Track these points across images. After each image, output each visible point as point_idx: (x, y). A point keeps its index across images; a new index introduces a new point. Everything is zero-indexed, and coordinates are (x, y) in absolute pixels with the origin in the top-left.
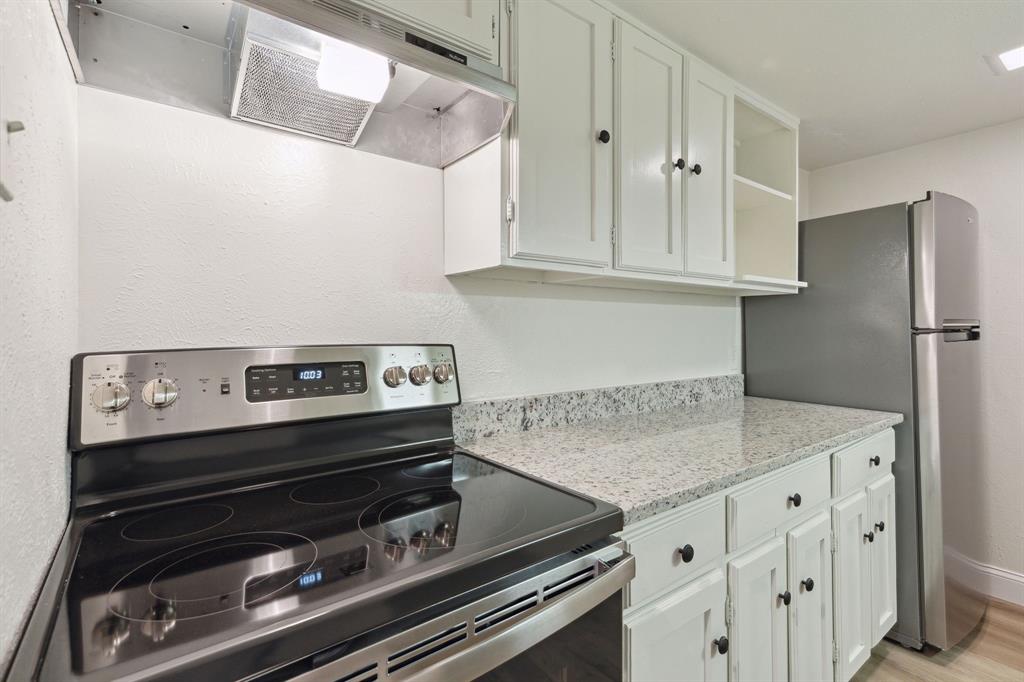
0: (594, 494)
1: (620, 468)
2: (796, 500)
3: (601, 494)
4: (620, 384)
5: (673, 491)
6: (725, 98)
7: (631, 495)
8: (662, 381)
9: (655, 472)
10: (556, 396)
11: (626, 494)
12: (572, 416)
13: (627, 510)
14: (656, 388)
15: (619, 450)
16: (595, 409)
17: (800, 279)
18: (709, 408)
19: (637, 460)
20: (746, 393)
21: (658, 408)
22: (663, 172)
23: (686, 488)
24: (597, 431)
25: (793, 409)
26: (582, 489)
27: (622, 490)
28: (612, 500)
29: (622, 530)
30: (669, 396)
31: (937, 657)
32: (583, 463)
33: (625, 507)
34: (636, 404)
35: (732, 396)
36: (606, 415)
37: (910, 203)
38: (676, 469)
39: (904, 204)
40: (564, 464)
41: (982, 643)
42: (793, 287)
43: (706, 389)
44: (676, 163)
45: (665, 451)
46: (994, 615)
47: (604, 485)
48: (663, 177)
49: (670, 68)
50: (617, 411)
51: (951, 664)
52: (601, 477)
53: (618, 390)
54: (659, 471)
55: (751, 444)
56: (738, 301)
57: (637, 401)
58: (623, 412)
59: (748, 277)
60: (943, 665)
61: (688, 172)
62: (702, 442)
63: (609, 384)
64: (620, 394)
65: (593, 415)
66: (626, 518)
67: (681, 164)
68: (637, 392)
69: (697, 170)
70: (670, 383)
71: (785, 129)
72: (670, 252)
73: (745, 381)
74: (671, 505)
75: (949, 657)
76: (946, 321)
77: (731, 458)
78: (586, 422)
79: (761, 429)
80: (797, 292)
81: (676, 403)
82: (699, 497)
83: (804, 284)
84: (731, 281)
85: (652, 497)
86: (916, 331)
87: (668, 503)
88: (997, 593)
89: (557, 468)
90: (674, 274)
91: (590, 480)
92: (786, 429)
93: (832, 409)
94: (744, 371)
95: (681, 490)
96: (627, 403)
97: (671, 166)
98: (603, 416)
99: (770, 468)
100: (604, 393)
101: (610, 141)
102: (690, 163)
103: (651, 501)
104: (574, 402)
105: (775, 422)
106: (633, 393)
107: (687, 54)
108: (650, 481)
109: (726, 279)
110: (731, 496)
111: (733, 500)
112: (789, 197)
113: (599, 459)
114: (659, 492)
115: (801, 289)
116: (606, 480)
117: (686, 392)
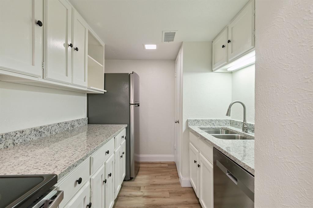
0: (41, 173)
1: (50, 158)
2: (108, 152)
3: (44, 171)
4: (42, 125)
5: (75, 161)
6: (85, 29)
7: (59, 167)
8: (60, 122)
9: (66, 156)
10: (6, 134)
11: (56, 168)
12: (17, 141)
13: (59, 174)
14: (58, 125)
15: (47, 151)
16: (29, 136)
17: (104, 89)
18: (77, 129)
19: (57, 153)
20: (88, 123)
21: (59, 132)
22: (64, 46)
23: (80, 159)
24: (32, 146)
25: (103, 126)
26: (33, 172)
27: (54, 167)
28: (51, 172)
29: (57, 183)
30: (63, 127)
31: (132, 180)
32: (29, 161)
33: (58, 173)
34: (49, 132)
35: (84, 124)
36: (35, 138)
37: (129, 73)
38: (74, 153)
39: (128, 73)
40: (18, 164)
41: (140, 173)
42: (102, 91)
43: (76, 123)
44: (70, 45)
45: (67, 147)
46: (141, 165)
47: (44, 167)
48: (64, 48)
49: (67, 10)
50: (41, 136)
51: (135, 180)
52: (42, 165)
53: (41, 127)
54: (67, 155)
55: (95, 139)
56: (86, 95)
57: (50, 131)
58: (43, 136)
59: (92, 88)
60: (133, 181)
61: (73, 49)
62: (80, 141)
63: (37, 125)
64: (42, 129)
65: (29, 139)
66: (58, 177)
67: (71, 45)
68: (50, 127)
69: (77, 49)
70: (63, 123)
71: (101, 45)
72: (67, 75)
73: (88, 120)
74: (75, 166)
75: (135, 178)
76: (136, 102)
77: (91, 145)
78: (25, 143)
79: (96, 134)
80: (103, 93)
81: (65, 129)
82: (84, 160)
83: (106, 91)
84: (87, 88)
85: (68, 166)
86: (130, 104)
87: (74, 166)
88: (141, 161)
89: (15, 167)
90: (68, 84)
91: (35, 167)
92: (103, 132)
93: (112, 125)
94: (88, 116)
95: (78, 160)
96: (46, 132)
97: (68, 45)
98: (34, 139)
99: (102, 145)
100: (35, 129)
101: (42, 26)
102: (74, 46)
103: (68, 167)
104: (18, 135)
105: (99, 131)
106: (48, 128)
107: (74, 8)
108: (64, 160)
109: (85, 87)
110: (92, 157)
111: (92, 158)
112: (102, 66)
113: (38, 157)
114: (70, 163)
115: (105, 92)
116: (45, 165)
117: (69, 125)
